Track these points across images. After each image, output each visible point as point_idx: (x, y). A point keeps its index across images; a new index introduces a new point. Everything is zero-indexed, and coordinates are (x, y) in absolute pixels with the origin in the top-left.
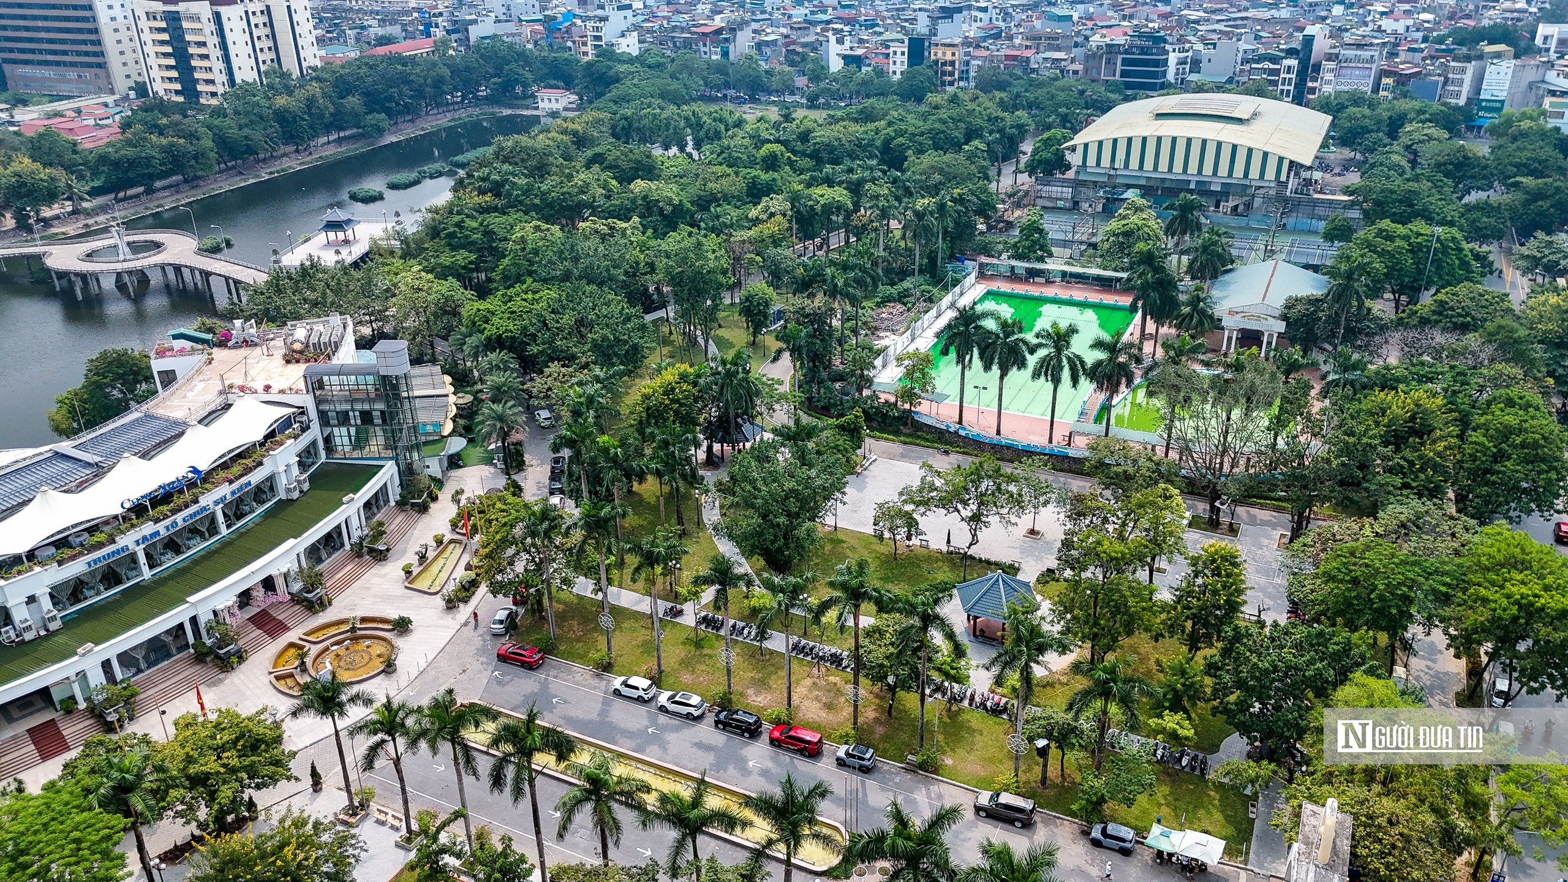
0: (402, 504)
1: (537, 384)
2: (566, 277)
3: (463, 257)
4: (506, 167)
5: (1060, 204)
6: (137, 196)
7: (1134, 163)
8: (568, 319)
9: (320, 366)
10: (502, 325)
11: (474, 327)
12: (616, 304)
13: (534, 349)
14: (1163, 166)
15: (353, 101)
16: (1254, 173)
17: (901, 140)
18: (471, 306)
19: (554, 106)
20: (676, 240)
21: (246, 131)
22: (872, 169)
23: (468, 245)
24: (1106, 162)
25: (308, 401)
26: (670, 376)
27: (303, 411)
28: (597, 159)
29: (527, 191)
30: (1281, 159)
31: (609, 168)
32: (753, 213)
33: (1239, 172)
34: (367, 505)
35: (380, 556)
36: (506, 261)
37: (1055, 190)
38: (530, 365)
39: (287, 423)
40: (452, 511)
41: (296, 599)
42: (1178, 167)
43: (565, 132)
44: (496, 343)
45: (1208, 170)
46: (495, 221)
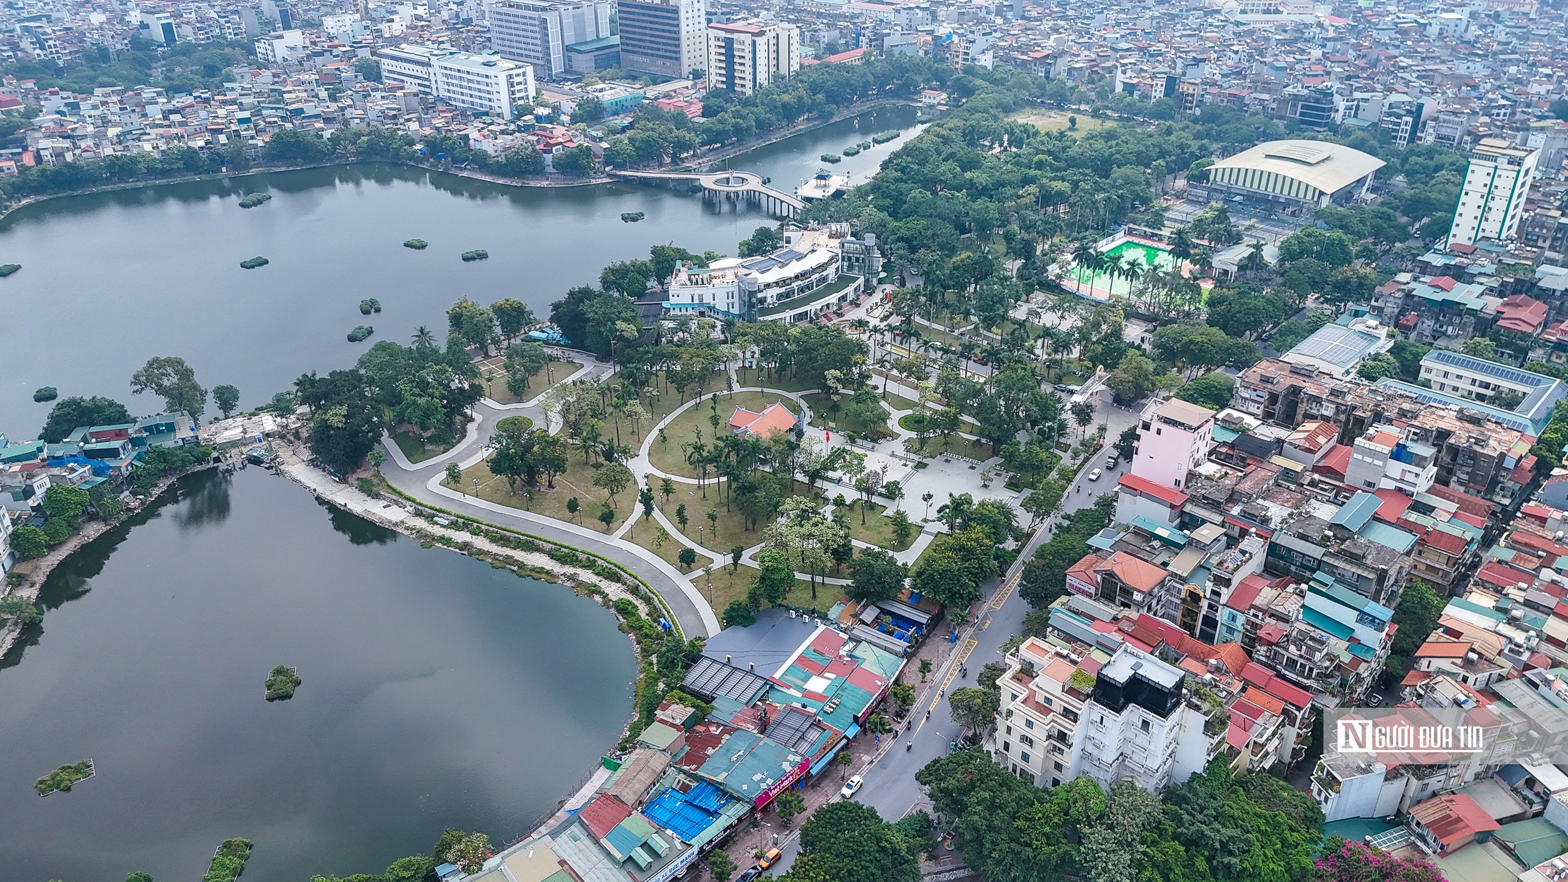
0: (863, 292)
1: (916, 256)
2: (931, 216)
3: (888, 202)
4: (909, 159)
5: (1201, 199)
6: (717, 148)
7: (1240, 182)
8: (929, 233)
9: (844, 240)
10: (904, 232)
11: (893, 232)
12: (949, 228)
13: (915, 243)
14: (1255, 186)
15: (820, 97)
16: (1301, 195)
17: (1117, 156)
18: (893, 224)
19: (932, 101)
20: (979, 204)
21: (768, 115)
22: (1086, 175)
23: (890, 197)
24: (1226, 180)
25: (839, 252)
26: (963, 256)
27: (837, 255)
28: (952, 156)
29: (917, 173)
30: (1315, 189)
31: (957, 161)
32: (1020, 192)
33: (1293, 193)
34: (855, 289)
35: (858, 306)
36: (906, 206)
37: (1199, 192)
38: (913, 250)
39: (832, 258)
40: (881, 295)
41: (835, 312)
42: (1263, 187)
43: (938, 136)
44: (901, 239)
45: (1278, 190)
46: (903, 186)
